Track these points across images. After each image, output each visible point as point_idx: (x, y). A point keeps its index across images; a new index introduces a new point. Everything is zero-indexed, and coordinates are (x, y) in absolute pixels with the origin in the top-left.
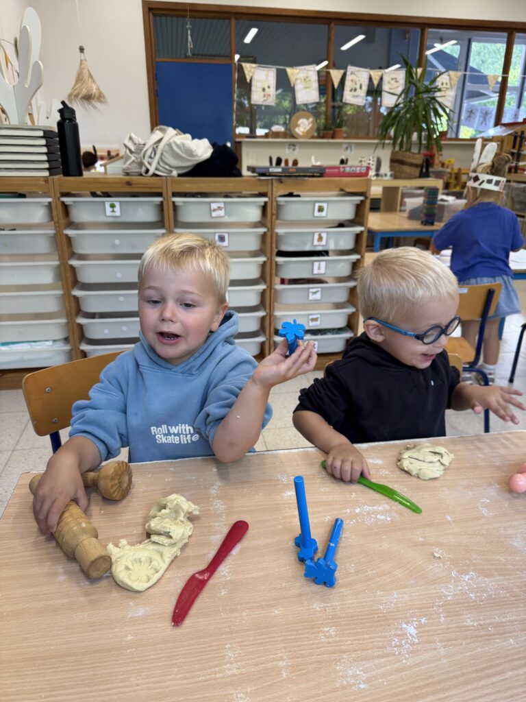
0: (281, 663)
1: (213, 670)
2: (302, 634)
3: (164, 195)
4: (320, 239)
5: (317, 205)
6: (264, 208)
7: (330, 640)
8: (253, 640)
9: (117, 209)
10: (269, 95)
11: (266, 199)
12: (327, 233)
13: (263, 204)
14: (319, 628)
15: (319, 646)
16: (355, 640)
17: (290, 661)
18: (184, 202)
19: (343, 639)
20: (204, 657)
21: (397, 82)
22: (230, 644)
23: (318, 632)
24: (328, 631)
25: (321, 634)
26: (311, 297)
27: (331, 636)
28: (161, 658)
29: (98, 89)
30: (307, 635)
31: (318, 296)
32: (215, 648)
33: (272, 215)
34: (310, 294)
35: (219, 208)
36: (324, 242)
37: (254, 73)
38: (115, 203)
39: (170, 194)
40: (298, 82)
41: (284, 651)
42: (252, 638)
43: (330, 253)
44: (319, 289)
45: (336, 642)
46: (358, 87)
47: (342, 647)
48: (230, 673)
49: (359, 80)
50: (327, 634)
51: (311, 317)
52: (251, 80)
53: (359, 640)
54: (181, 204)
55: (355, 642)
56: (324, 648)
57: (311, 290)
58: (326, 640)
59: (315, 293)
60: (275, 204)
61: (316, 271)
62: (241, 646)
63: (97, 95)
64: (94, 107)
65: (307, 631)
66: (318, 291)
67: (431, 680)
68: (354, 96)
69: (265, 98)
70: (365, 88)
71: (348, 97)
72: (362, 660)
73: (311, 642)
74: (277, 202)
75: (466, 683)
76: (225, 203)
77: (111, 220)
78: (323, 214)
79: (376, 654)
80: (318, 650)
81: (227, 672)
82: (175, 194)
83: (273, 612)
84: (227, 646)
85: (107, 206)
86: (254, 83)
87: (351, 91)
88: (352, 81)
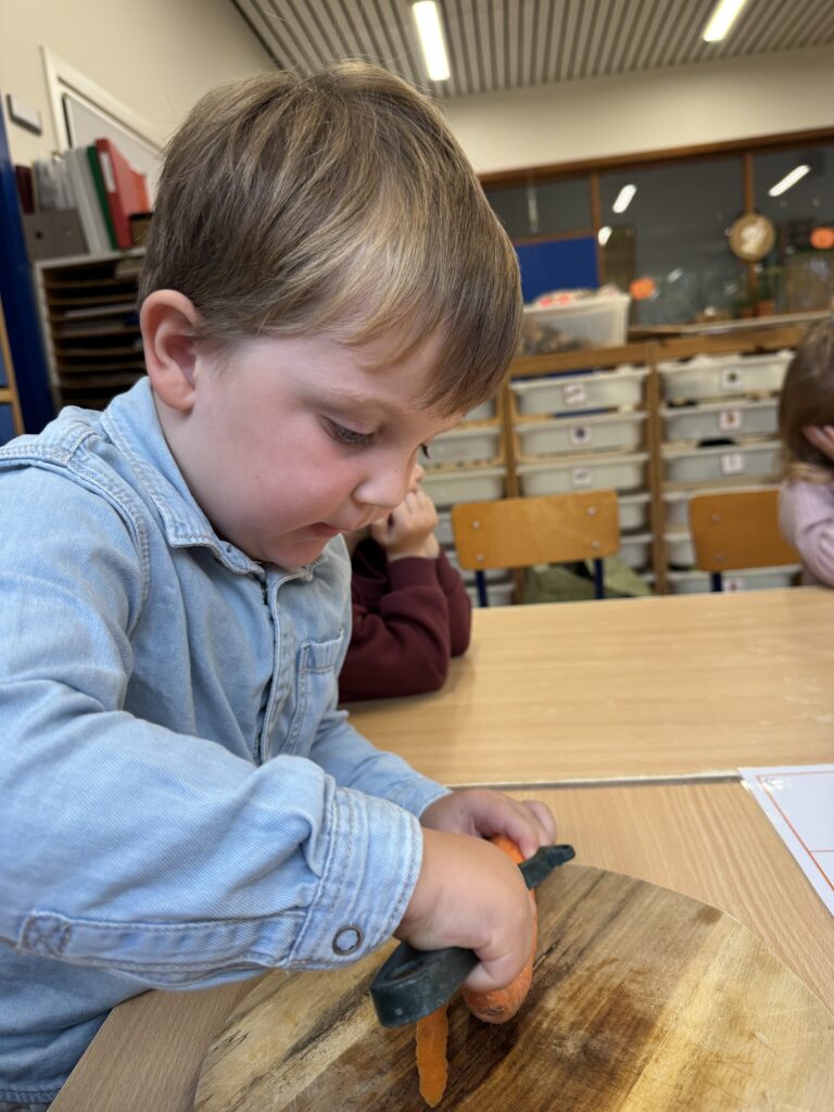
4: (731, 419)
5: (726, 373)
11: (646, 371)
18: (529, 388)
35: (577, 392)
36: (737, 423)
39: (510, 379)
61: (727, 469)
76: (584, 382)
78: (736, 384)
82: (515, 379)
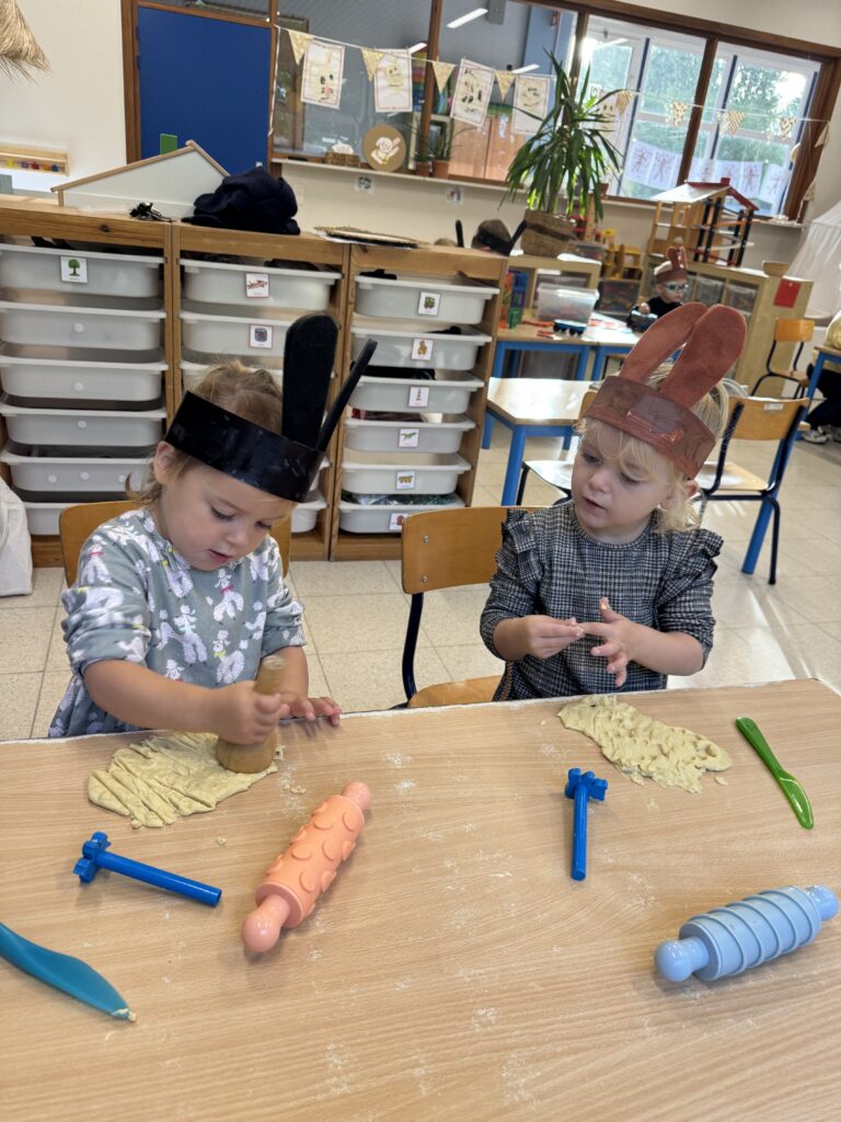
0: (417, 1072)
1: (310, 1088)
2: (445, 1021)
3: (166, 253)
4: (423, 349)
5: (424, 295)
6: (333, 290)
7: (489, 1029)
8: (371, 1035)
9: (82, 270)
10: (332, 91)
11: (336, 276)
12: (435, 342)
13: (333, 283)
14: (471, 1010)
15: (474, 1039)
16: (527, 1028)
17: (432, 1066)
18: (201, 268)
19: (509, 1026)
20: (296, 1067)
21: (535, 94)
22: (335, 1042)
23: (469, 1018)
24: (484, 1016)
25: (473, 1021)
26: (403, 442)
27: (489, 1023)
28: (223, 1072)
29: (33, 42)
30: (453, 1023)
31: (414, 441)
32: (310, 1050)
33: (347, 303)
34: (402, 438)
35: (260, 284)
36: (427, 356)
37: (307, 50)
38: (79, 260)
39: (177, 254)
40: (380, 74)
41: (419, 1051)
42: (368, 1032)
43: (437, 375)
44: (417, 431)
45: (497, 1032)
46: (475, 96)
47: (508, 1041)
48: (336, 1092)
49: (478, 85)
50: (484, 1020)
51: (400, 475)
52: (302, 61)
53: (532, 1027)
54: (197, 271)
55: (525, 1031)
56: (481, 1043)
57: (403, 431)
58: (483, 1030)
59: (409, 436)
60: (352, 286)
61: (413, 402)
62: (351, 1046)
63: (32, 54)
64: (25, 73)
65: (452, 1015)
66: (414, 434)
67: (641, 1088)
68: (468, 110)
69: (324, 95)
70: (486, 99)
71: (459, 110)
72: (538, 1060)
73: (460, 1034)
74: (357, 284)
75: (693, 1089)
76: (270, 275)
77: (69, 288)
78: (433, 311)
79: (559, 1049)
80: (473, 1047)
81: (334, 1090)
82: (185, 254)
83: (396, 986)
84: (329, 1048)
85: (65, 264)
86: (306, 66)
87: (464, 100)
88: (466, 84)
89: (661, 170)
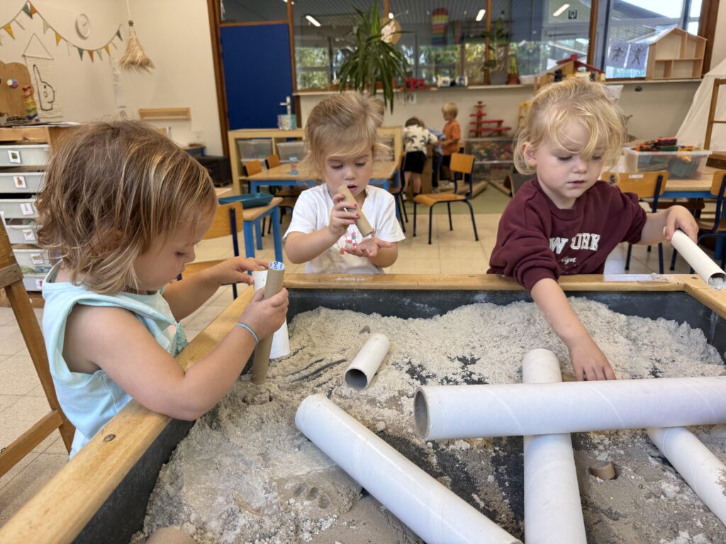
4: (20, 182)
5: (10, 152)
34: (25, 234)
57: (25, 231)
63: (147, 62)
89: (637, 58)
